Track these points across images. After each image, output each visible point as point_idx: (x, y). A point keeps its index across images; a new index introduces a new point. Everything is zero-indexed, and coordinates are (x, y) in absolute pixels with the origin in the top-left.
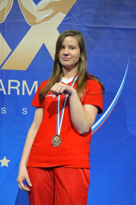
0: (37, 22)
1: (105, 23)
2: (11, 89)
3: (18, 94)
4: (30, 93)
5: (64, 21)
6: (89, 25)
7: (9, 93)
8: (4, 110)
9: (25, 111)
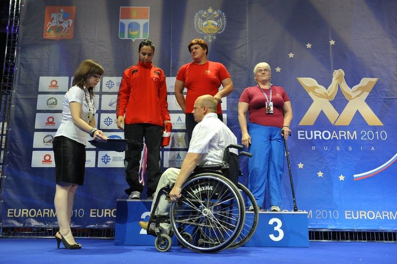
0: (352, 98)
1: (393, 96)
2: (341, 136)
3: (345, 138)
4: (352, 138)
6: (384, 98)
7: (340, 139)
8: (338, 149)
9: (350, 148)
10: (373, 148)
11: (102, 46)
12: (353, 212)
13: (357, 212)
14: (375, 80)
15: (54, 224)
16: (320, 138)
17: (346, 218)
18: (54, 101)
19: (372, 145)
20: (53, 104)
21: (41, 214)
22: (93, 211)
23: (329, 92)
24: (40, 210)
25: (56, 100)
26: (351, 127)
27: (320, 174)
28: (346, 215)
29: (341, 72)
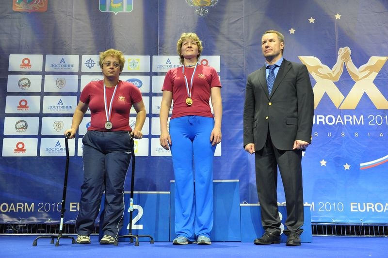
0: (360, 78)
2: (347, 121)
3: (351, 124)
4: (359, 123)
5: (377, 77)
7: (345, 124)
8: (343, 134)
9: (356, 135)
10: (381, 135)
11: (79, 19)
12: (359, 204)
13: (364, 204)
14: (384, 59)
15: (29, 220)
16: (324, 123)
17: (352, 210)
18: (27, 82)
19: (381, 131)
20: (25, 85)
21: (14, 209)
22: (73, 205)
23: (333, 72)
24: (12, 204)
25: (29, 81)
26: (357, 111)
27: (323, 163)
28: (352, 207)
29: (347, 50)
